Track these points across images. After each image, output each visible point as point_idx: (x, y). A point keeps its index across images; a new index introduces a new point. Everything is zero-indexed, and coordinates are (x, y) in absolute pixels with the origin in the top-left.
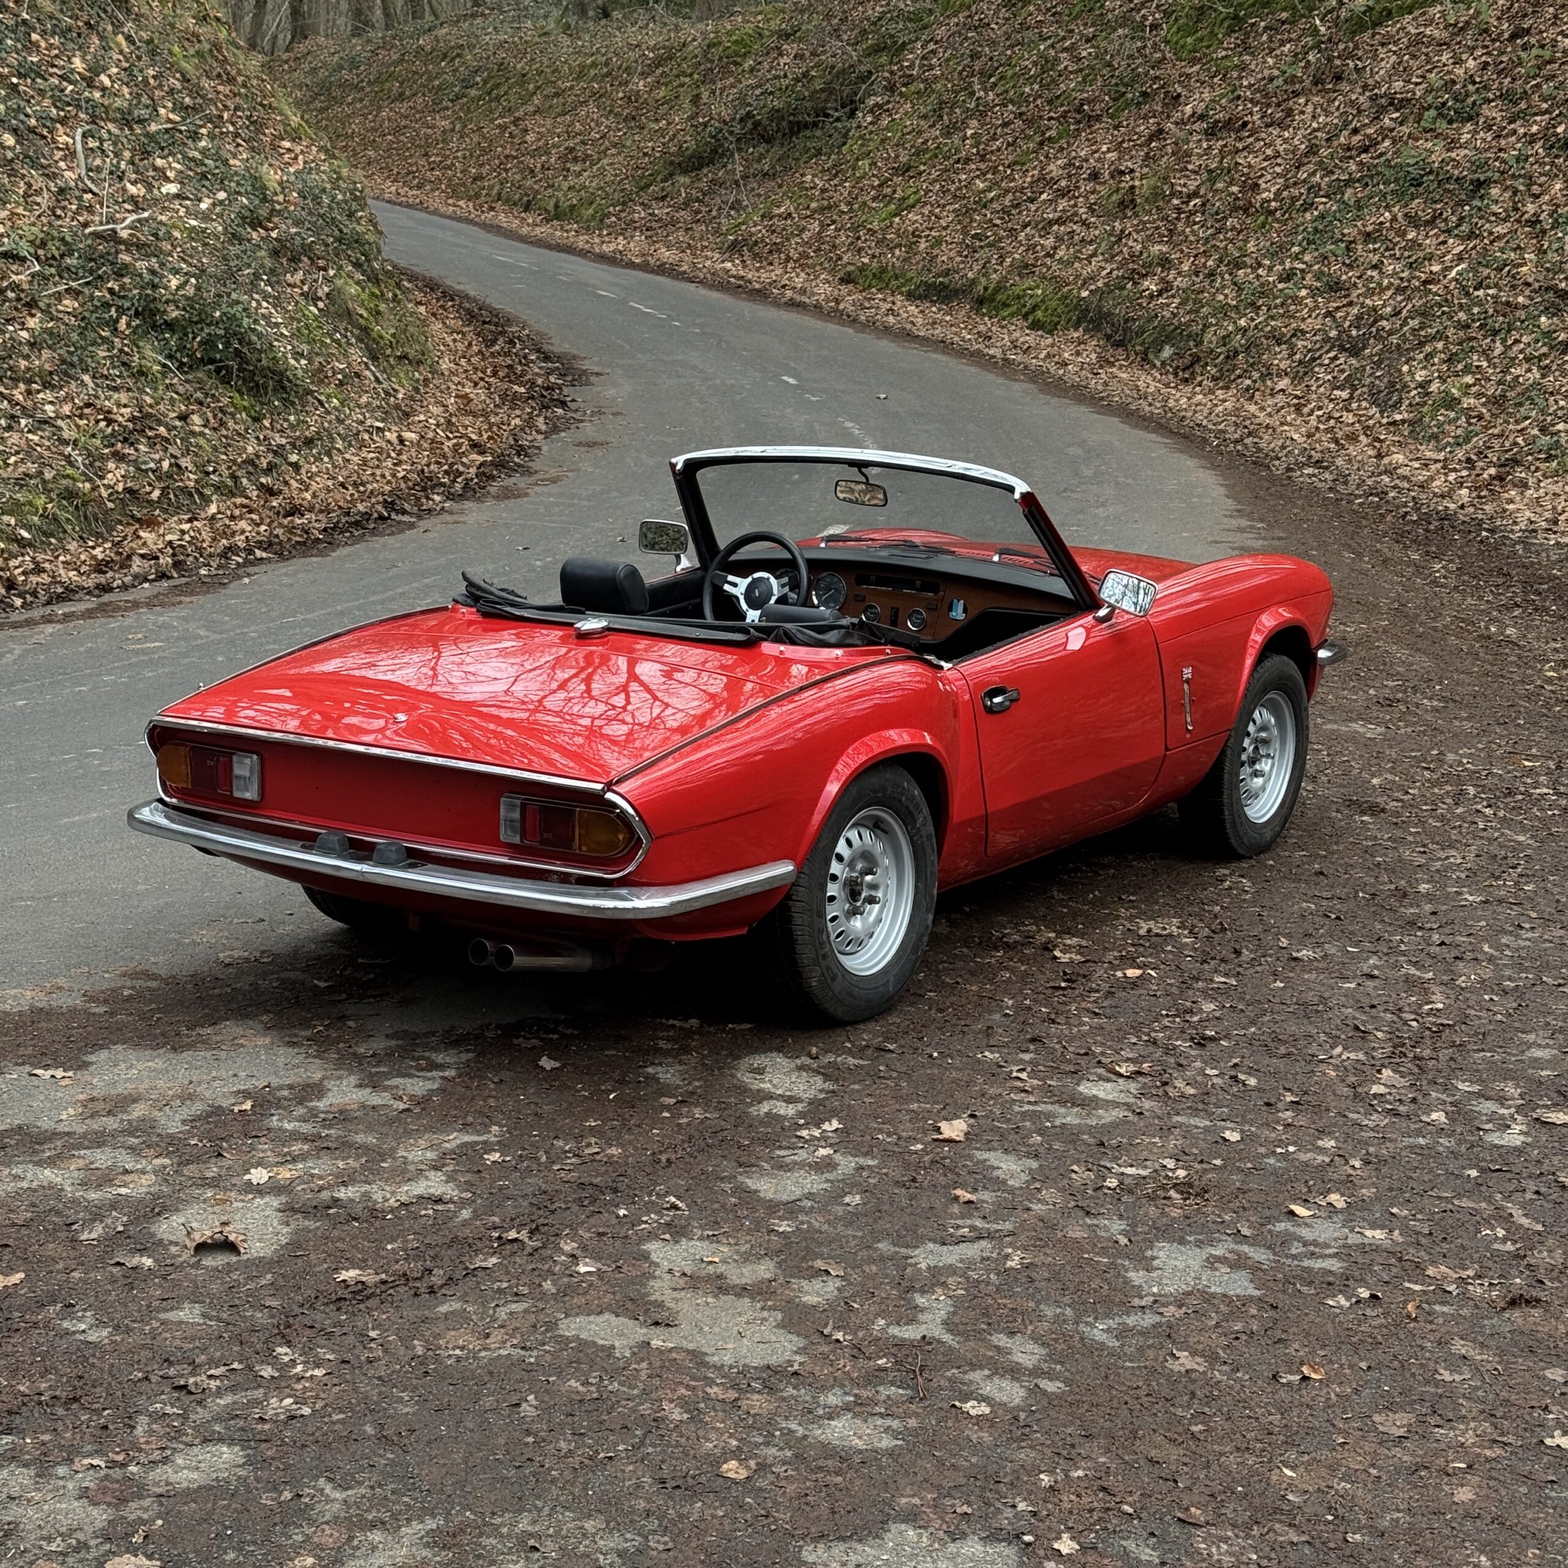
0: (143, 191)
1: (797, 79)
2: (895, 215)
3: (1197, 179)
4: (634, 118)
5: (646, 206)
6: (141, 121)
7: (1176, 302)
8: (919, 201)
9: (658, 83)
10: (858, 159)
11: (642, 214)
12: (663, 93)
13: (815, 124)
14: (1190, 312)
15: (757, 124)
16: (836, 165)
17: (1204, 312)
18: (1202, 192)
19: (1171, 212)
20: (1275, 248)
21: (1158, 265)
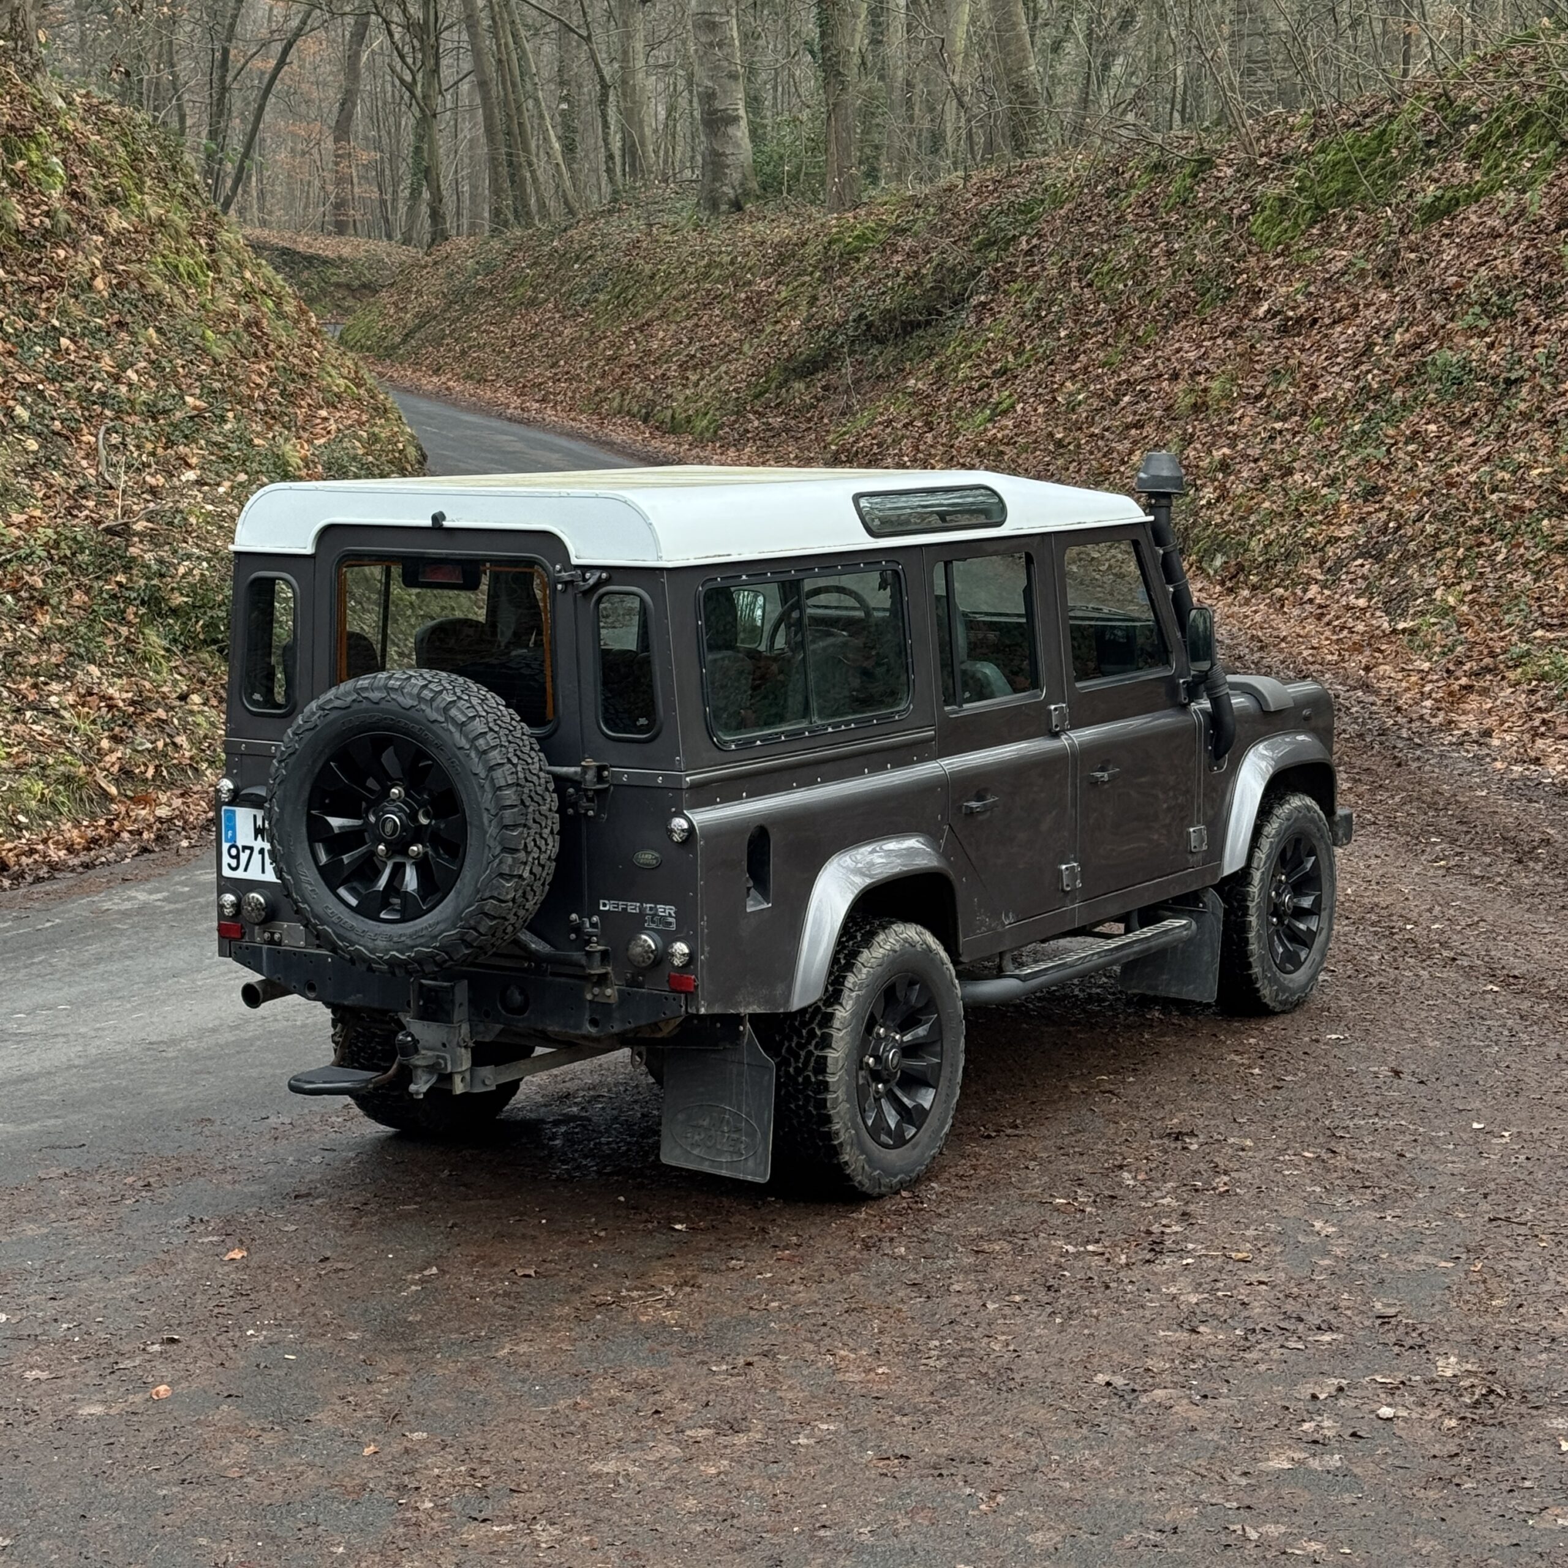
0: (162, 481)
1: (908, 278)
2: (990, 420)
3: (1265, 379)
4: (754, 321)
5: (760, 415)
6: (166, 412)
7: (1230, 509)
8: (1013, 406)
9: (779, 283)
10: (960, 362)
11: (756, 423)
12: (783, 294)
13: (928, 323)
14: (1241, 518)
15: (869, 326)
16: (939, 369)
17: (1253, 519)
18: (1268, 392)
19: (1237, 415)
20: (1324, 451)
21: (1220, 470)
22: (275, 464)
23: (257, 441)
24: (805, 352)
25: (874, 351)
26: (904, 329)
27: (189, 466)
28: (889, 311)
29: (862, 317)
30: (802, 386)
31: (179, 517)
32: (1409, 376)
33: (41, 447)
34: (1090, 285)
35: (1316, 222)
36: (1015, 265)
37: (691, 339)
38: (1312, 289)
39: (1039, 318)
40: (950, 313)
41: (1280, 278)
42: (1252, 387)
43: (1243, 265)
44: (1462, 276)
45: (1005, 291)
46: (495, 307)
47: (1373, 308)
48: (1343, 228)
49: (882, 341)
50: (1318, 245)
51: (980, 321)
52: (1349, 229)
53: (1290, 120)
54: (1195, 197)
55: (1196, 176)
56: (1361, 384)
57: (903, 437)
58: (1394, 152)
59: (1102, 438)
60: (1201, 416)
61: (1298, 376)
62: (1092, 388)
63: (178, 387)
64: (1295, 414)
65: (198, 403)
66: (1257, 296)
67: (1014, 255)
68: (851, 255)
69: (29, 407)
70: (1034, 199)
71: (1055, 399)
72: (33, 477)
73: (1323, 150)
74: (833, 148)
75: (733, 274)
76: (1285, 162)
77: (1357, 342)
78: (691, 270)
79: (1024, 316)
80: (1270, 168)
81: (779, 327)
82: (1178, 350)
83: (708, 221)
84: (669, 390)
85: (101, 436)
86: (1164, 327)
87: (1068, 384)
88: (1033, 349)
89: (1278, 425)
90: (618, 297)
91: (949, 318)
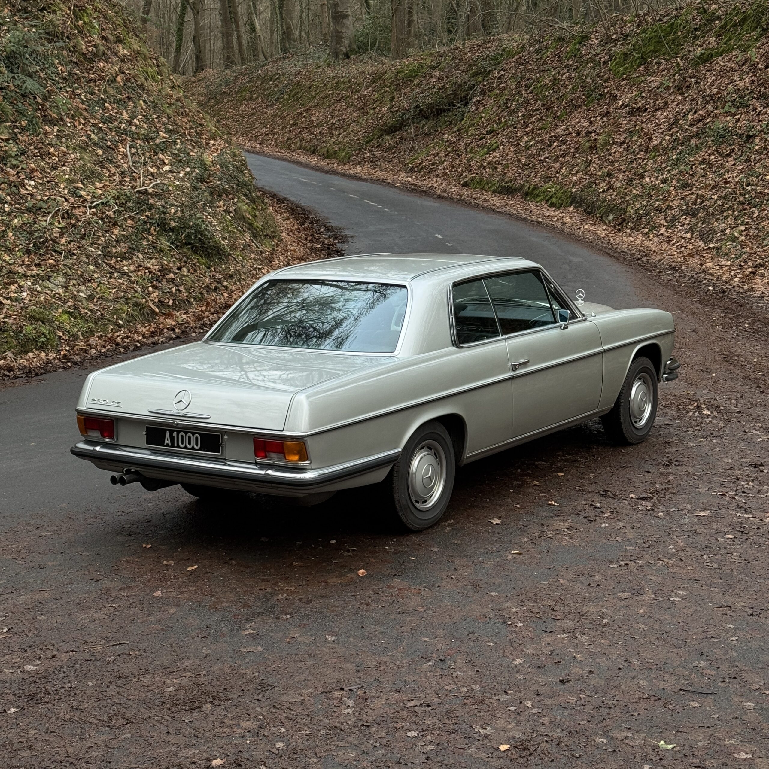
0: (156, 170)
1: (440, 89)
2: (487, 154)
3: (624, 135)
4: (363, 108)
5: (370, 151)
6: (152, 139)
7: (615, 193)
8: (498, 147)
9: (374, 91)
10: (469, 127)
11: (368, 154)
12: (376, 96)
13: (449, 110)
14: (621, 198)
15: (421, 111)
16: (459, 130)
17: (628, 198)
18: (627, 141)
19: (613, 151)
20: (659, 168)
21: (607, 176)
22: (201, 163)
23: (191, 154)
24: (391, 121)
25: (423, 122)
26: (438, 112)
27: (165, 164)
28: (430, 104)
29: (418, 106)
30: (389, 138)
31: (165, 187)
32: (697, 134)
33: (104, 153)
34: (531, 93)
35: (642, 65)
36: (493, 83)
37: (332, 116)
38: (643, 95)
39: (507, 107)
40: (459, 105)
41: (626, 90)
42: (619, 139)
43: (607, 84)
44: (720, 89)
45: (489, 96)
46: (232, 101)
47: (675, 103)
48: (655, 67)
49: (427, 118)
50: (643, 75)
51: (477, 109)
52: (658, 68)
53: (625, 18)
54: (581, 53)
55: (580, 43)
56: (674, 137)
57: (445, 161)
58: (680, 33)
59: (546, 161)
60: (594, 152)
61: (642, 134)
62: (537, 139)
63: (155, 127)
64: (642, 151)
65: (165, 135)
66: (615, 98)
67: (492, 79)
68: (410, 78)
69: (96, 135)
70: (498, 54)
71: (519, 144)
72: (103, 167)
73: (644, 31)
74: (394, 29)
75: (350, 87)
76: (627, 36)
77: (670, 118)
78: (329, 85)
79: (499, 107)
80: (617, 40)
81: (377, 110)
82: (578, 122)
83: (334, 62)
84: (324, 139)
85: (128, 149)
86: (570, 112)
87: (525, 137)
88: (506, 121)
89: (634, 156)
90: (293, 97)
91: (459, 107)
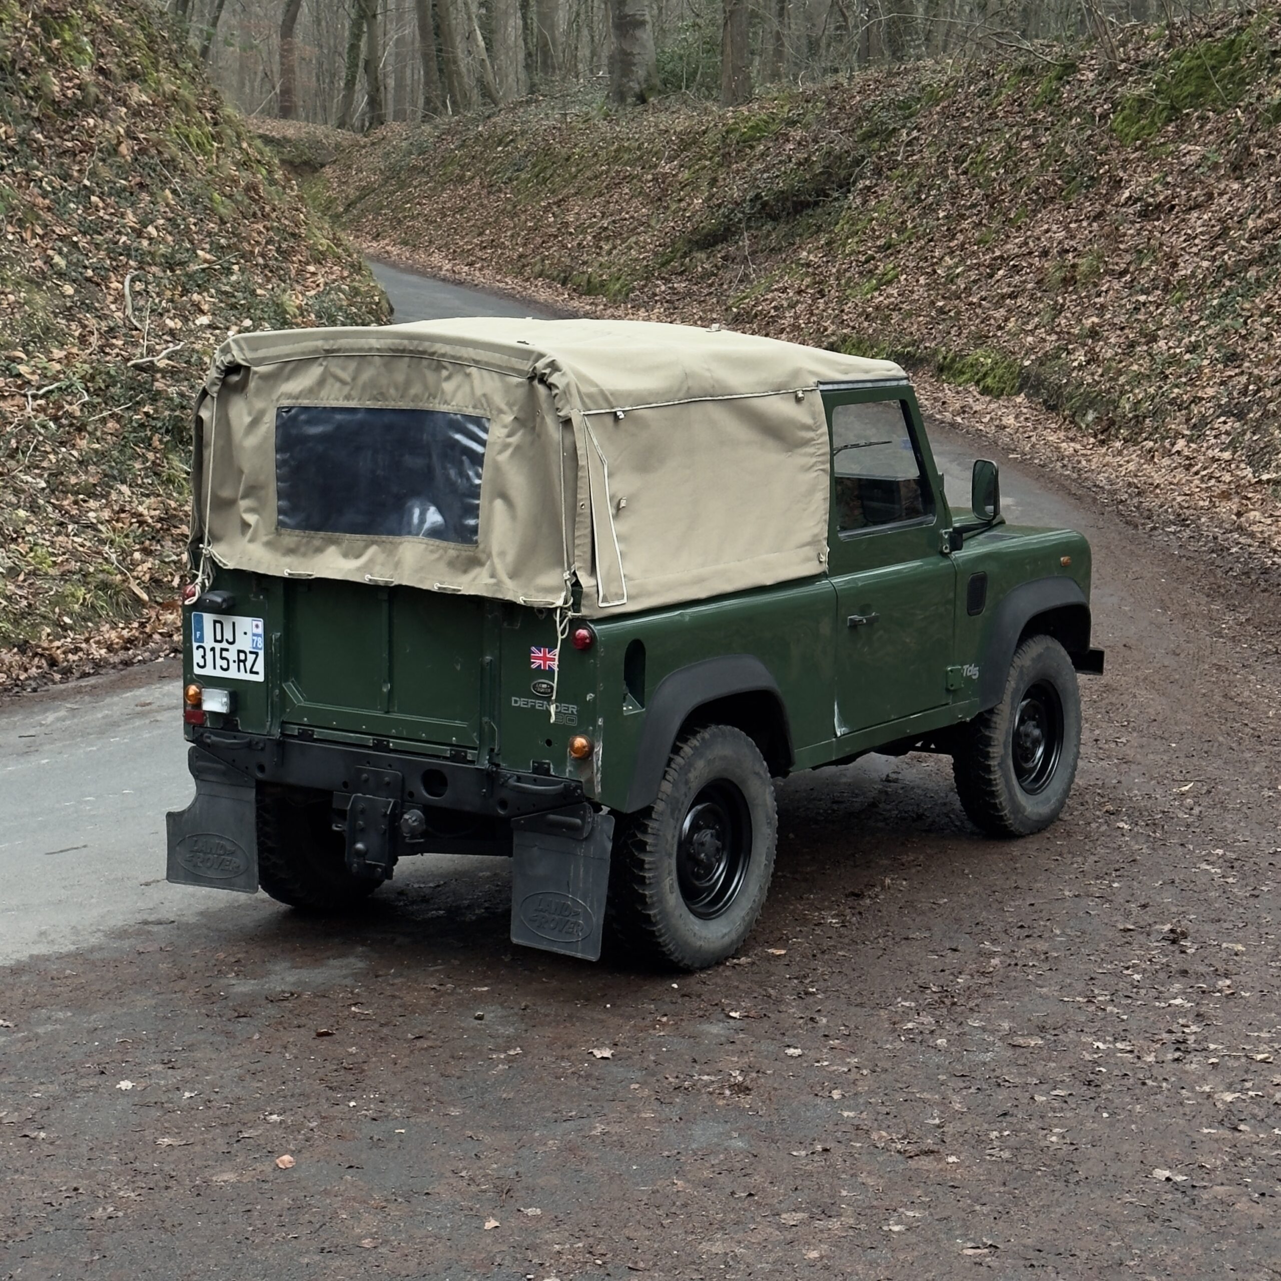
0: (179, 324)
1: (799, 164)
2: (876, 289)
3: (1128, 258)
4: (660, 199)
5: (667, 281)
6: (182, 264)
7: (1100, 371)
8: (896, 276)
9: (682, 166)
10: (848, 238)
11: (663, 288)
12: (686, 176)
13: (816, 204)
14: (1111, 379)
15: (765, 204)
16: (829, 243)
17: (1122, 380)
18: (1131, 269)
19: (1104, 288)
20: (1186, 322)
21: (1089, 337)
22: (275, 312)
23: (259, 291)
24: (708, 225)
25: (769, 227)
26: (795, 208)
27: (202, 312)
28: (782, 192)
29: (758, 197)
30: (704, 256)
31: (195, 357)
32: (1262, 257)
33: (76, 291)
34: (965, 173)
35: (1171, 121)
36: (897, 154)
37: (603, 214)
38: (1169, 179)
39: (920, 200)
40: (836, 195)
41: (1139, 169)
42: (1117, 264)
43: (1104, 158)
45: (887, 177)
46: (427, 183)
47: (1226, 197)
48: (1196, 126)
49: (775, 218)
50: (1173, 142)
51: (865, 202)
52: (1201, 127)
53: (1146, 31)
54: (1060, 98)
55: (1061, 79)
56: (1217, 263)
57: (798, 302)
58: (1244, 62)
59: (980, 306)
60: (1071, 289)
61: (1160, 255)
62: (969, 263)
63: (191, 242)
64: (1157, 289)
65: (208, 256)
66: (1117, 184)
67: (895, 146)
68: (748, 142)
69: (65, 256)
70: (913, 98)
71: (935, 272)
72: (70, 318)
73: (1178, 57)
74: (728, 49)
75: (641, 157)
76: (1146, 66)
77: (1213, 226)
78: (603, 154)
79: (905, 199)
80: (1129, 73)
81: (683, 204)
82: (1047, 231)
83: (617, 111)
84: (585, 257)
85: (127, 283)
86: (1033, 211)
87: (947, 258)
88: (914, 227)
89: (1142, 298)
90: (537, 176)
91: (836, 199)
